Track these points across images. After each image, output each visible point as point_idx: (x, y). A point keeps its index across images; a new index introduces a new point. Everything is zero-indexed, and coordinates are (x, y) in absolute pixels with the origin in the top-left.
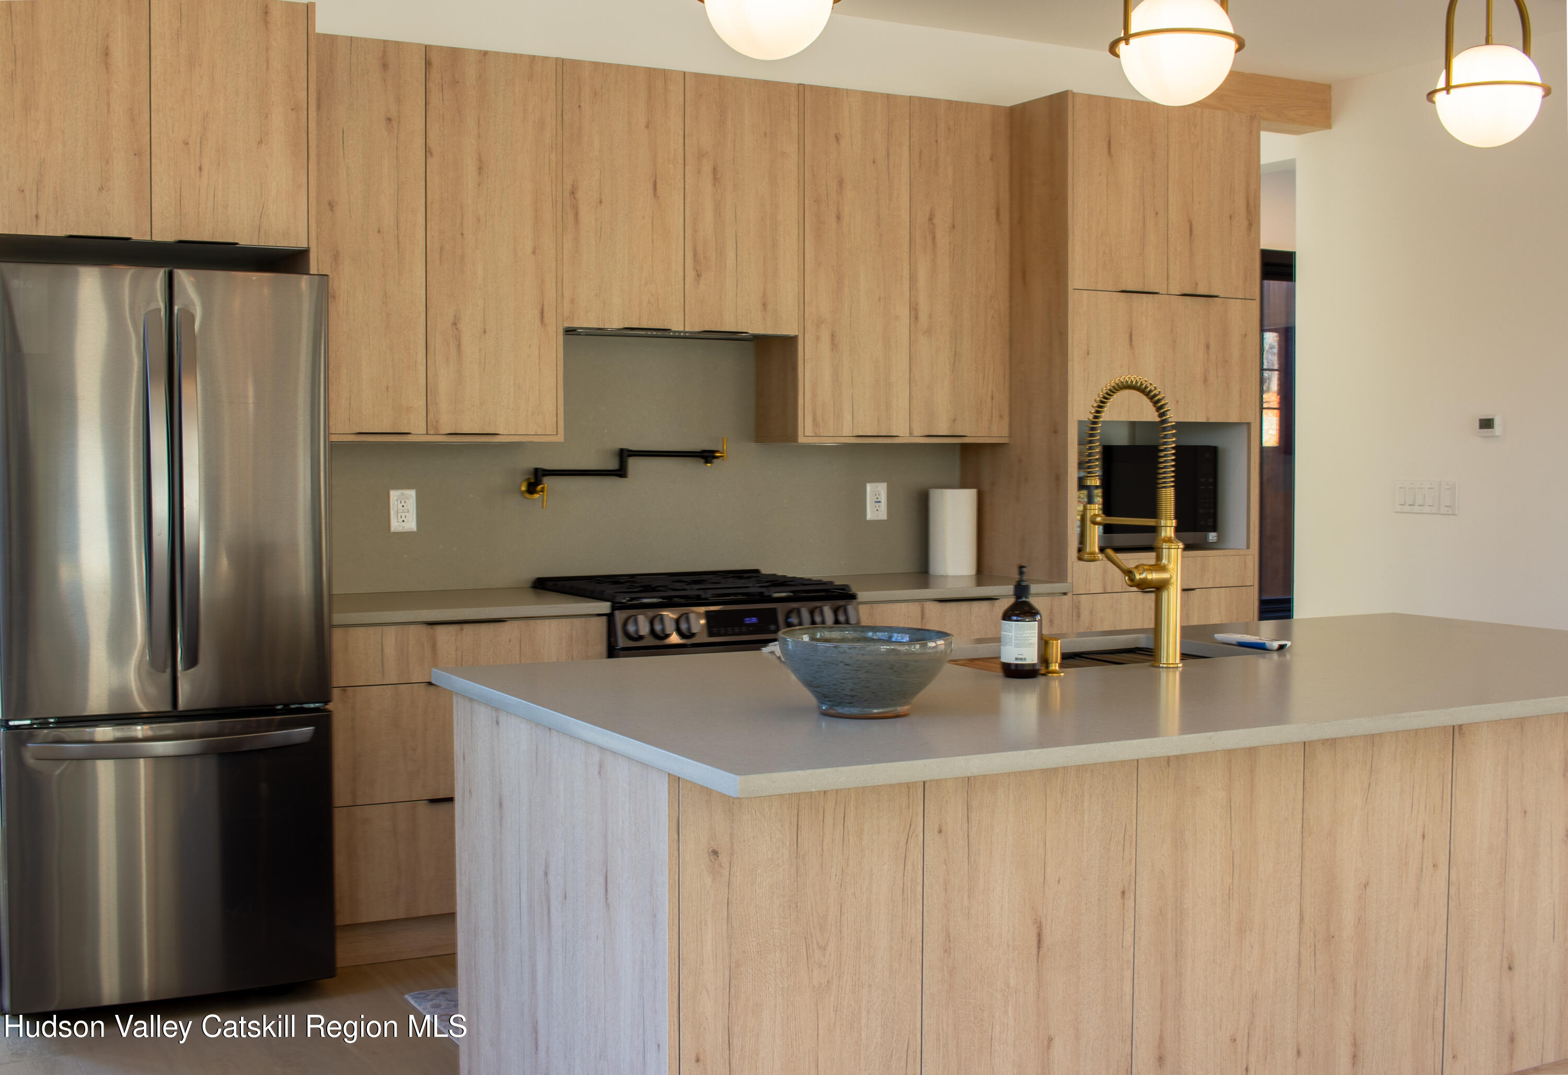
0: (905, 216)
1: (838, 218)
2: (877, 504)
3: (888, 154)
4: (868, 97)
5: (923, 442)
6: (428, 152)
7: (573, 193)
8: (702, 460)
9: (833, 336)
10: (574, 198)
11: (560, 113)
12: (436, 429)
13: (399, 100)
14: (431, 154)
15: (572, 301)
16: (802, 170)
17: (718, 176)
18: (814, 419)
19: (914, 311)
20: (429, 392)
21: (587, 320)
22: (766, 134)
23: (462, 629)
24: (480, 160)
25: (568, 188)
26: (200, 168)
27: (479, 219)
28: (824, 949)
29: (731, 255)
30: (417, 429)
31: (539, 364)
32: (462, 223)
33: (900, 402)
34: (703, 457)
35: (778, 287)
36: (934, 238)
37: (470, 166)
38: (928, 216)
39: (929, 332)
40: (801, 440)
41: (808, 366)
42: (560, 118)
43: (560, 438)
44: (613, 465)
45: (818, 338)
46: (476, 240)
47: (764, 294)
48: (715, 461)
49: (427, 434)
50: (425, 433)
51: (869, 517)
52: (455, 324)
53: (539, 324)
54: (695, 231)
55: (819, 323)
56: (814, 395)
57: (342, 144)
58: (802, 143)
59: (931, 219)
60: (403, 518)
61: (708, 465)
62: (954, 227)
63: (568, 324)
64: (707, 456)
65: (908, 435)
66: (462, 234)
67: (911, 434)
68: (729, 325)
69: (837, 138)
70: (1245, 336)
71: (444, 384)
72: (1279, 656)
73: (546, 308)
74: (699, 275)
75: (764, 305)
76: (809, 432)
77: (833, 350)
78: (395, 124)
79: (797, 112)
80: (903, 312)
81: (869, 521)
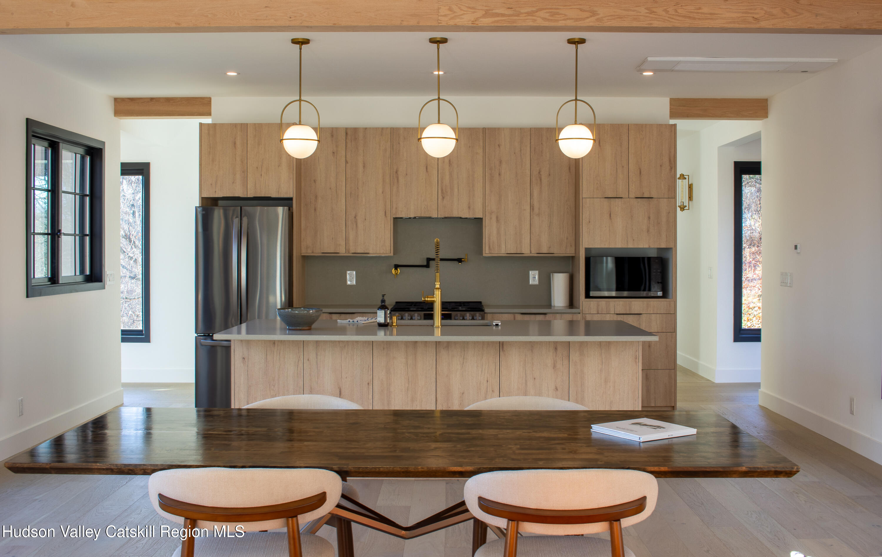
0: (528, 172)
1: (500, 174)
2: (534, 279)
3: (521, 150)
4: (512, 130)
5: (536, 256)
6: (346, 162)
7: (396, 172)
8: (458, 262)
9: (497, 217)
10: (397, 174)
11: (392, 146)
12: (349, 251)
13: (337, 146)
14: (348, 163)
15: (396, 208)
16: (485, 158)
17: (451, 163)
18: (489, 247)
19: (532, 207)
20: (347, 239)
21: (403, 214)
22: (470, 147)
23: (341, 316)
24: (364, 163)
25: (395, 171)
26: (261, 175)
27: (363, 183)
28: (274, 386)
29: (456, 190)
30: (342, 251)
31: (384, 230)
32: (358, 184)
33: (526, 241)
34: (458, 261)
35: (475, 201)
36: (541, 180)
37: (361, 165)
38: (538, 171)
39: (539, 215)
40: (484, 255)
41: (487, 228)
42: (392, 148)
43: (392, 254)
44: (425, 263)
45: (491, 218)
46: (363, 189)
47: (469, 203)
48: (462, 262)
49: (346, 253)
50: (345, 252)
51: (530, 283)
52: (355, 217)
53: (384, 216)
54: (442, 183)
55: (491, 213)
56: (489, 239)
57: (318, 162)
58: (484, 149)
59: (539, 173)
60: (351, 280)
61: (460, 264)
62: (550, 175)
63: (394, 217)
64: (460, 260)
65: (530, 253)
66: (358, 188)
67: (531, 253)
68: (455, 214)
69: (499, 146)
70: (669, 213)
71: (351, 237)
72: (495, 327)
73: (387, 211)
74: (443, 198)
75: (469, 207)
76: (487, 251)
77: (497, 222)
78: (336, 154)
79: (482, 138)
80: (528, 208)
81: (531, 285)
